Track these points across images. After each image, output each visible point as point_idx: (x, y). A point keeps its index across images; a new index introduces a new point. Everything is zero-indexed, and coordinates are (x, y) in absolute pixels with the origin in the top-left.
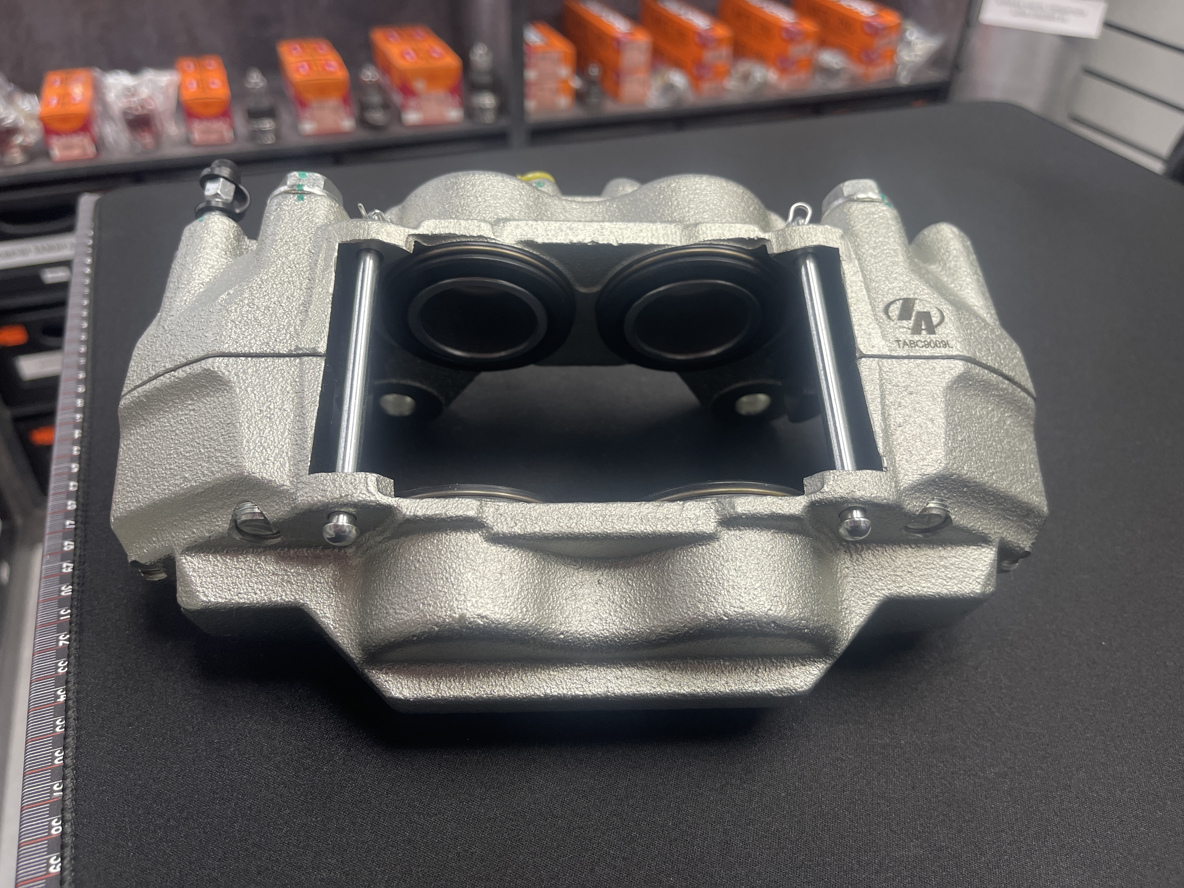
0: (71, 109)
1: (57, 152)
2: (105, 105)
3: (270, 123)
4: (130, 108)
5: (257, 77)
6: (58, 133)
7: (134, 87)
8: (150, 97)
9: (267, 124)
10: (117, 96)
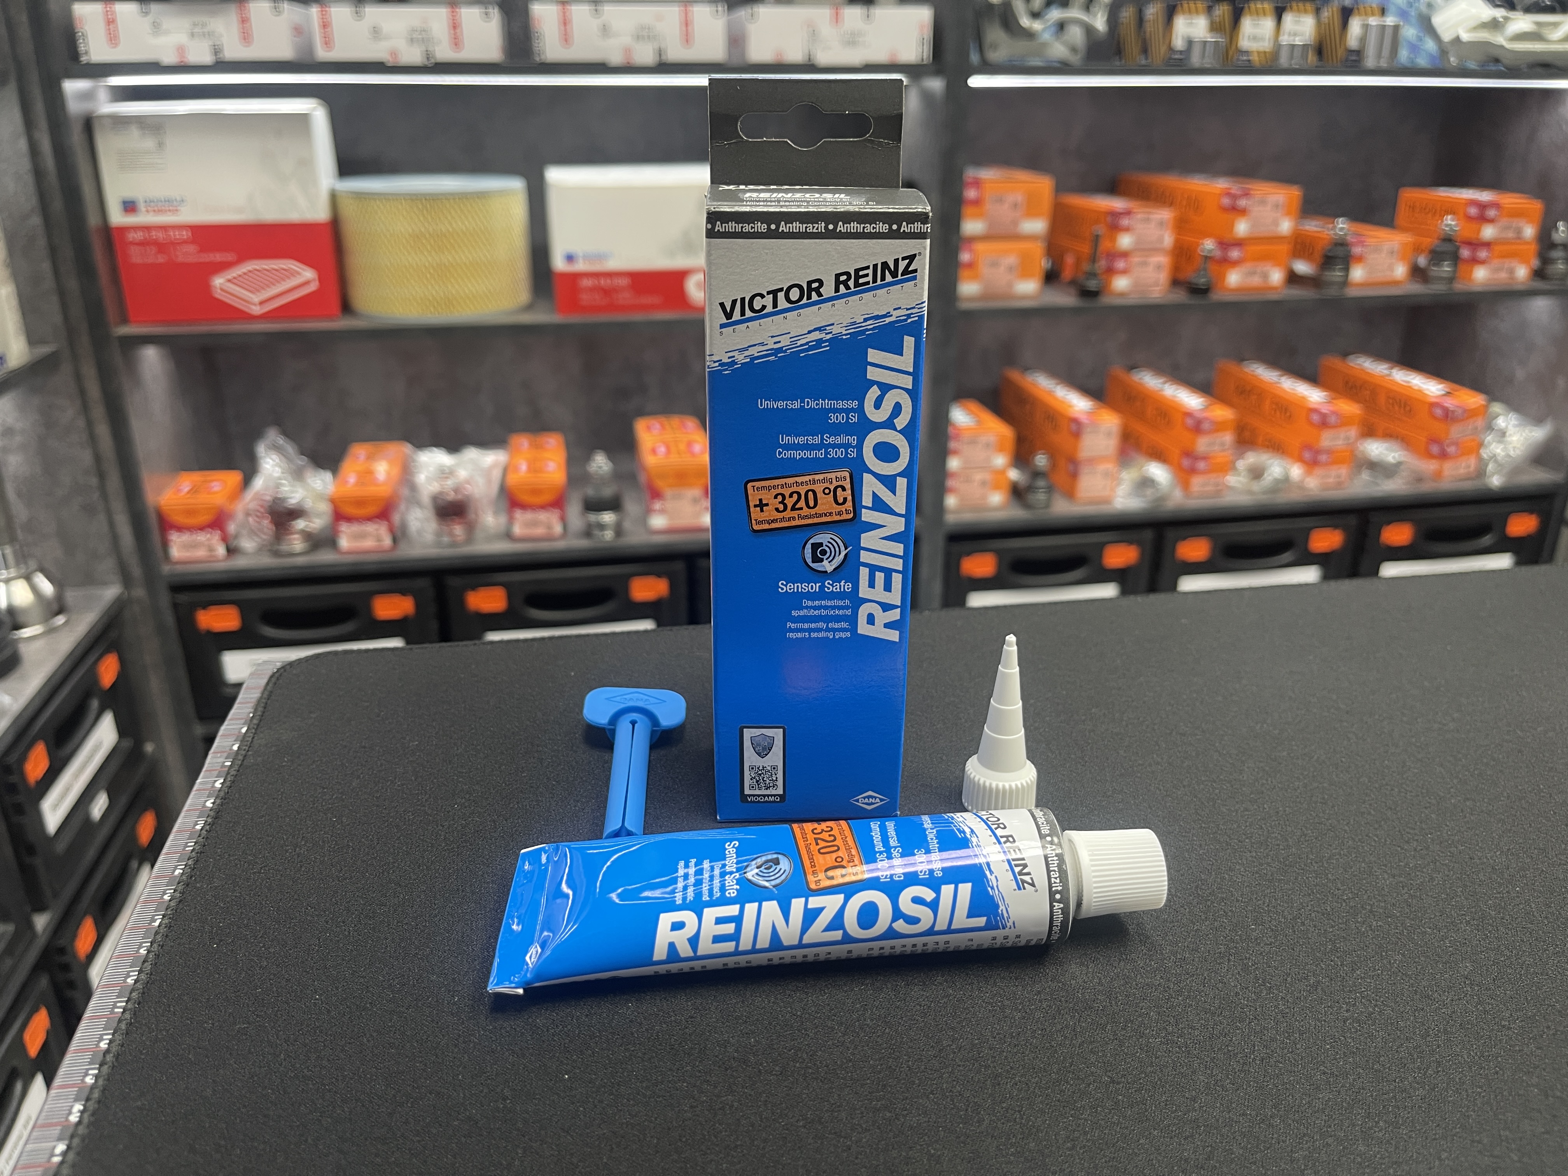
0: (371, 490)
1: (344, 543)
2: (413, 487)
3: (611, 516)
4: (441, 493)
5: (602, 460)
6: (349, 519)
7: (449, 467)
8: (468, 482)
9: (608, 518)
10: (427, 478)
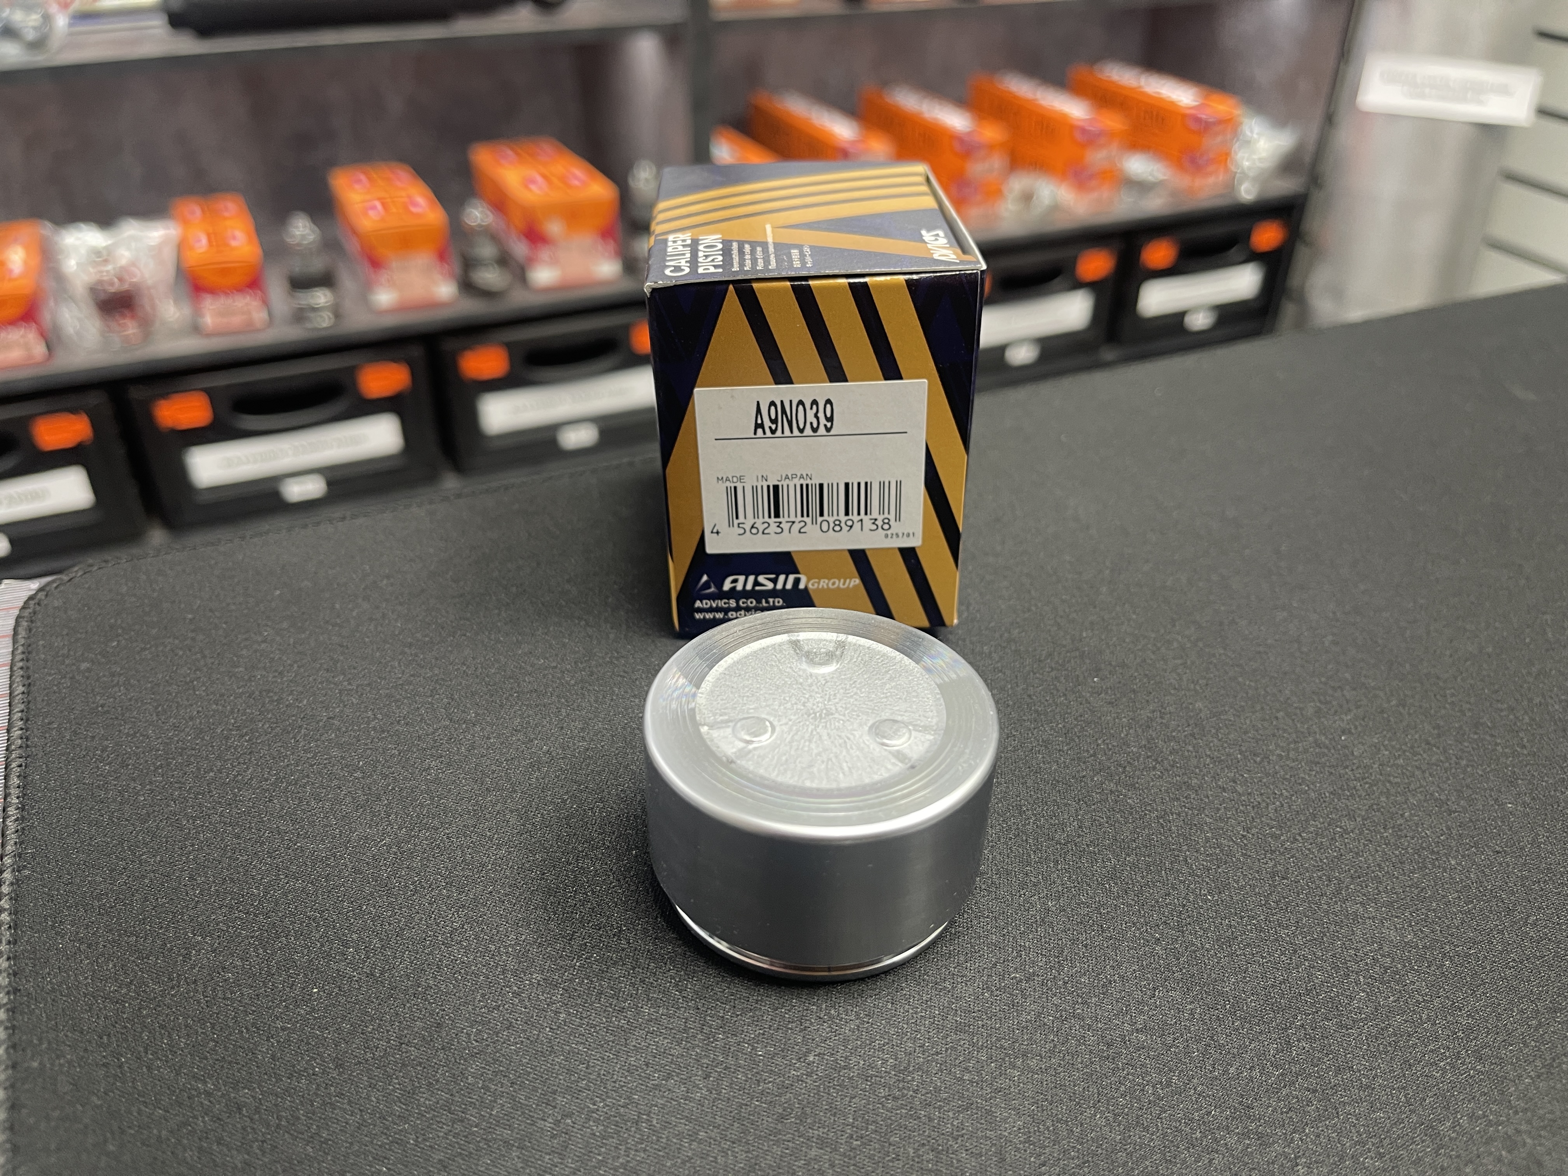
0: (6, 288)
2: (61, 278)
3: (325, 296)
4: (100, 283)
5: (305, 227)
7: (105, 248)
8: (133, 264)
9: (321, 297)
10: (78, 265)
